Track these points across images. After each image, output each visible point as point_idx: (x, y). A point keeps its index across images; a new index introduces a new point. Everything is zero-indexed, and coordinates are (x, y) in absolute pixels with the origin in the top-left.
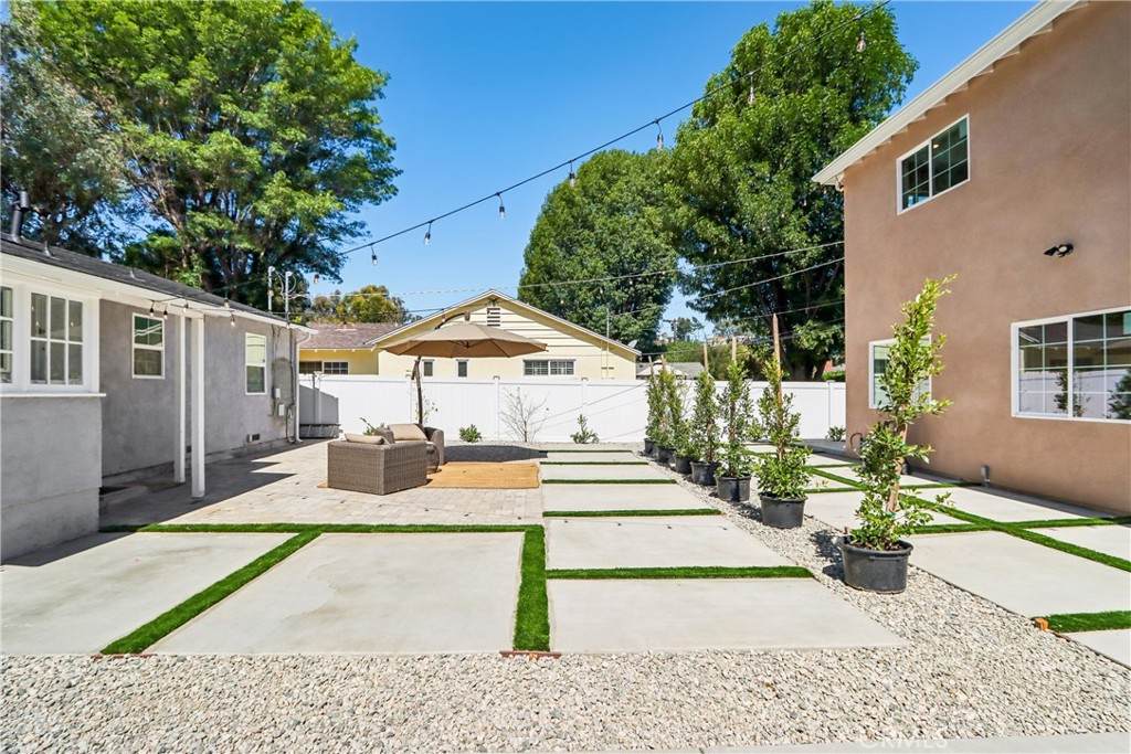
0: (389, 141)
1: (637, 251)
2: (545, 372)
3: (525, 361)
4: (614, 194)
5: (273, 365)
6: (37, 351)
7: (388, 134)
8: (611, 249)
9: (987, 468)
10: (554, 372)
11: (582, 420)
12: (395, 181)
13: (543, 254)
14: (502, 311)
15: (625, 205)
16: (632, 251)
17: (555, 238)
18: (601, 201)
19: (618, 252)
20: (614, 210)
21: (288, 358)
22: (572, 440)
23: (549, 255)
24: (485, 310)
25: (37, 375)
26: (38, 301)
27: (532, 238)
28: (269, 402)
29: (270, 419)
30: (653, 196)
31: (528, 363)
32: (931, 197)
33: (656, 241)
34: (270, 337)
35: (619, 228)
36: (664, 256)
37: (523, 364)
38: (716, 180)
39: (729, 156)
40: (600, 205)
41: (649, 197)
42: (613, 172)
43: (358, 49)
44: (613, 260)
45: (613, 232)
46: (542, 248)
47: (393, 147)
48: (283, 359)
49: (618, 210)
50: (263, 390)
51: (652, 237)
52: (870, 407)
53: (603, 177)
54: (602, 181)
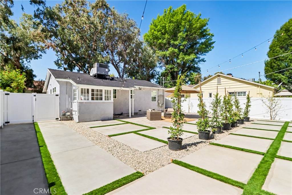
0: (212, 35)
5: (158, 96)
6: (105, 96)
7: (211, 33)
10: (239, 95)
12: (213, 45)
13: (273, 53)
14: (222, 78)
17: (279, 46)
21: (162, 94)
24: (216, 79)
25: (105, 100)
26: (105, 90)
27: (270, 48)
28: (157, 103)
29: (157, 107)
34: (157, 91)
43: (201, 16)
47: (213, 36)
48: (161, 95)
50: (156, 101)
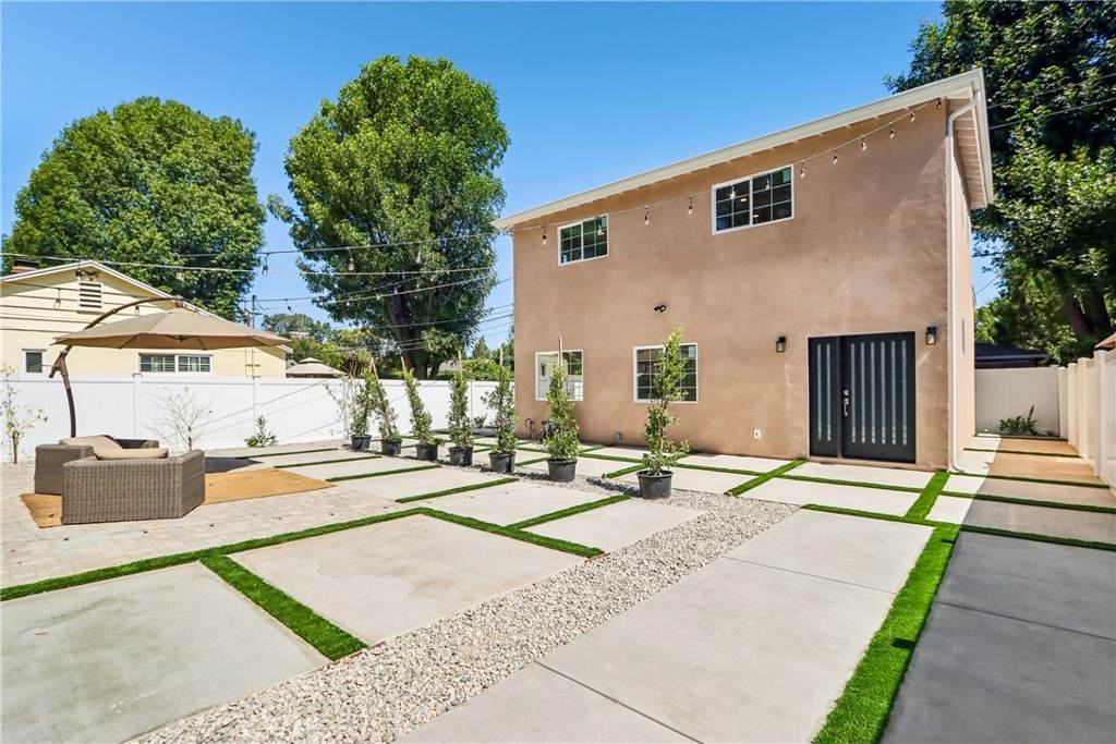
1: (212, 229)
2: (171, 369)
3: (140, 354)
4: (176, 155)
8: (175, 220)
9: (620, 434)
10: (183, 368)
11: (261, 422)
14: (104, 288)
15: (193, 172)
16: (204, 229)
18: (158, 159)
19: (186, 227)
20: (174, 174)
22: (245, 445)
23: (70, 209)
24: (76, 285)
30: (230, 171)
31: (144, 357)
32: (582, 260)
33: (235, 223)
35: (186, 197)
36: (245, 241)
37: (138, 358)
38: (360, 187)
39: (374, 170)
40: (154, 163)
41: (223, 170)
42: (173, 127)
44: (180, 234)
45: (178, 201)
46: (57, 199)
49: (183, 175)
51: (231, 217)
52: (538, 398)
53: (160, 130)
54: (158, 135)
